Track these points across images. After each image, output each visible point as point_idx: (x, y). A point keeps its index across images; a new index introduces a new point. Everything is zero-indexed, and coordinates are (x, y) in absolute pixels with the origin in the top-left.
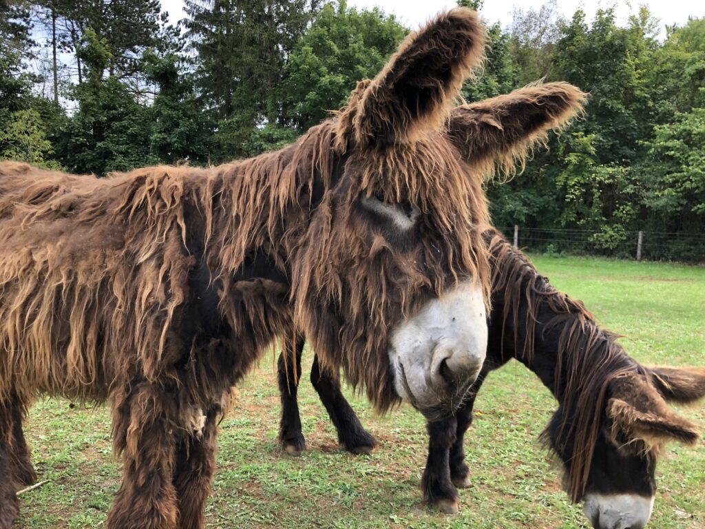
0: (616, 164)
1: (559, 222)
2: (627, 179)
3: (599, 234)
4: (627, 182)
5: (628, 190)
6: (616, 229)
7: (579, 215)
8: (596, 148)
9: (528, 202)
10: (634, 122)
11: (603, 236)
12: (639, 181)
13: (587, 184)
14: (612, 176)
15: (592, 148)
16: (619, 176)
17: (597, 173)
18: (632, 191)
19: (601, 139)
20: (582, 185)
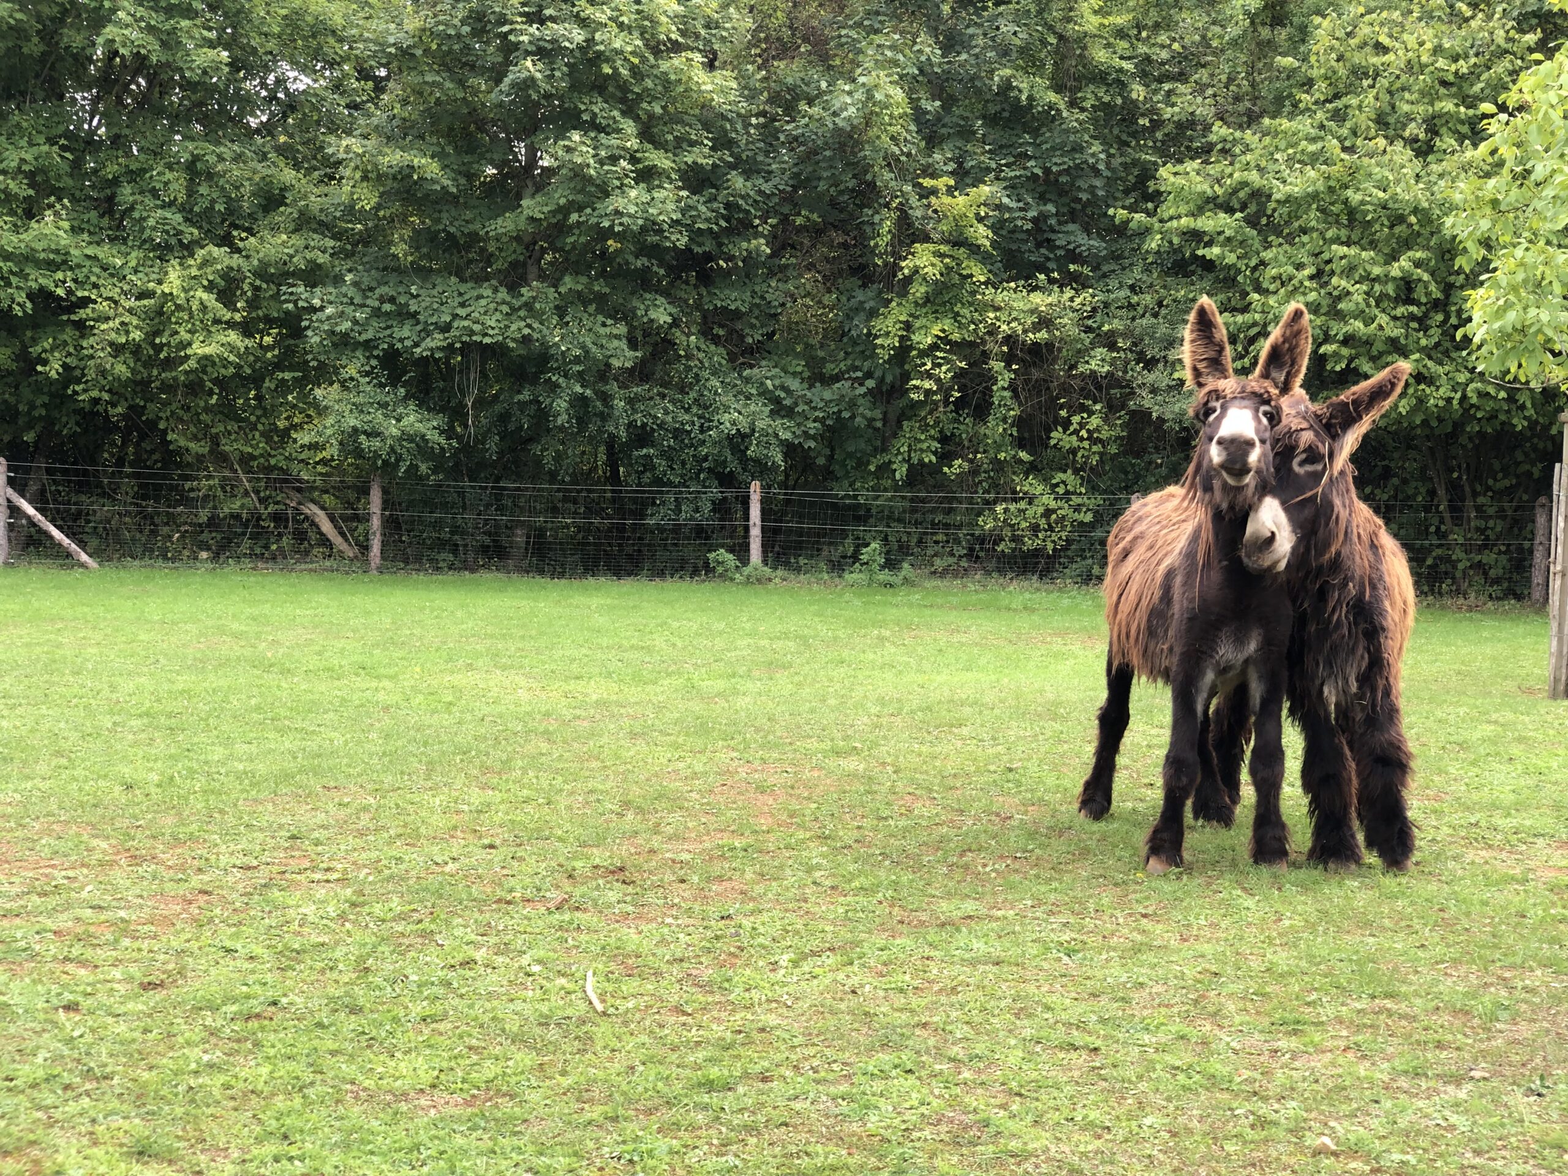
0: (1051, 281)
1: (885, 469)
2: (1088, 330)
3: (1012, 507)
4: (1087, 338)
5: (1094, 365)
6: (1061, 490)
7: (949, 448)
8: (990, 227)
9: (788, 402)
10: (1096, 147)
11: (1024, 511)
12: (1125, 335)
13: (972, 344)
14: (1044, 322)
15: (982, 230)
16: (1066, 320)
17: (997, 309)
18: (1107, 368)
19: (1006, 200)
20: (957, 347)
